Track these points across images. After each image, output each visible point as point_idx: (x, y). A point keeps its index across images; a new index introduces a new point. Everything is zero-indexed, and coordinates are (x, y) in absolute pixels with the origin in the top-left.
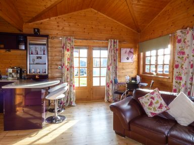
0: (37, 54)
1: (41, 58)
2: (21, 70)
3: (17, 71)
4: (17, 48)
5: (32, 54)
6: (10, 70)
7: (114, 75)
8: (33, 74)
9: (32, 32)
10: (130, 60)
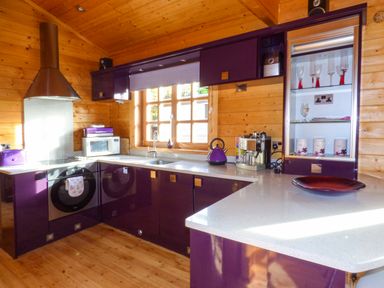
0: (318, 85)
1: (329, 100)
2: (268, 143)
3: (259, 145)
4: (259, 75)
5: (300, 87)
6: (244, 143)
8: (302, 156)
9: (304, 14)
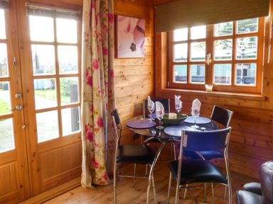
7: (106, 100)
10: (138, 53)
